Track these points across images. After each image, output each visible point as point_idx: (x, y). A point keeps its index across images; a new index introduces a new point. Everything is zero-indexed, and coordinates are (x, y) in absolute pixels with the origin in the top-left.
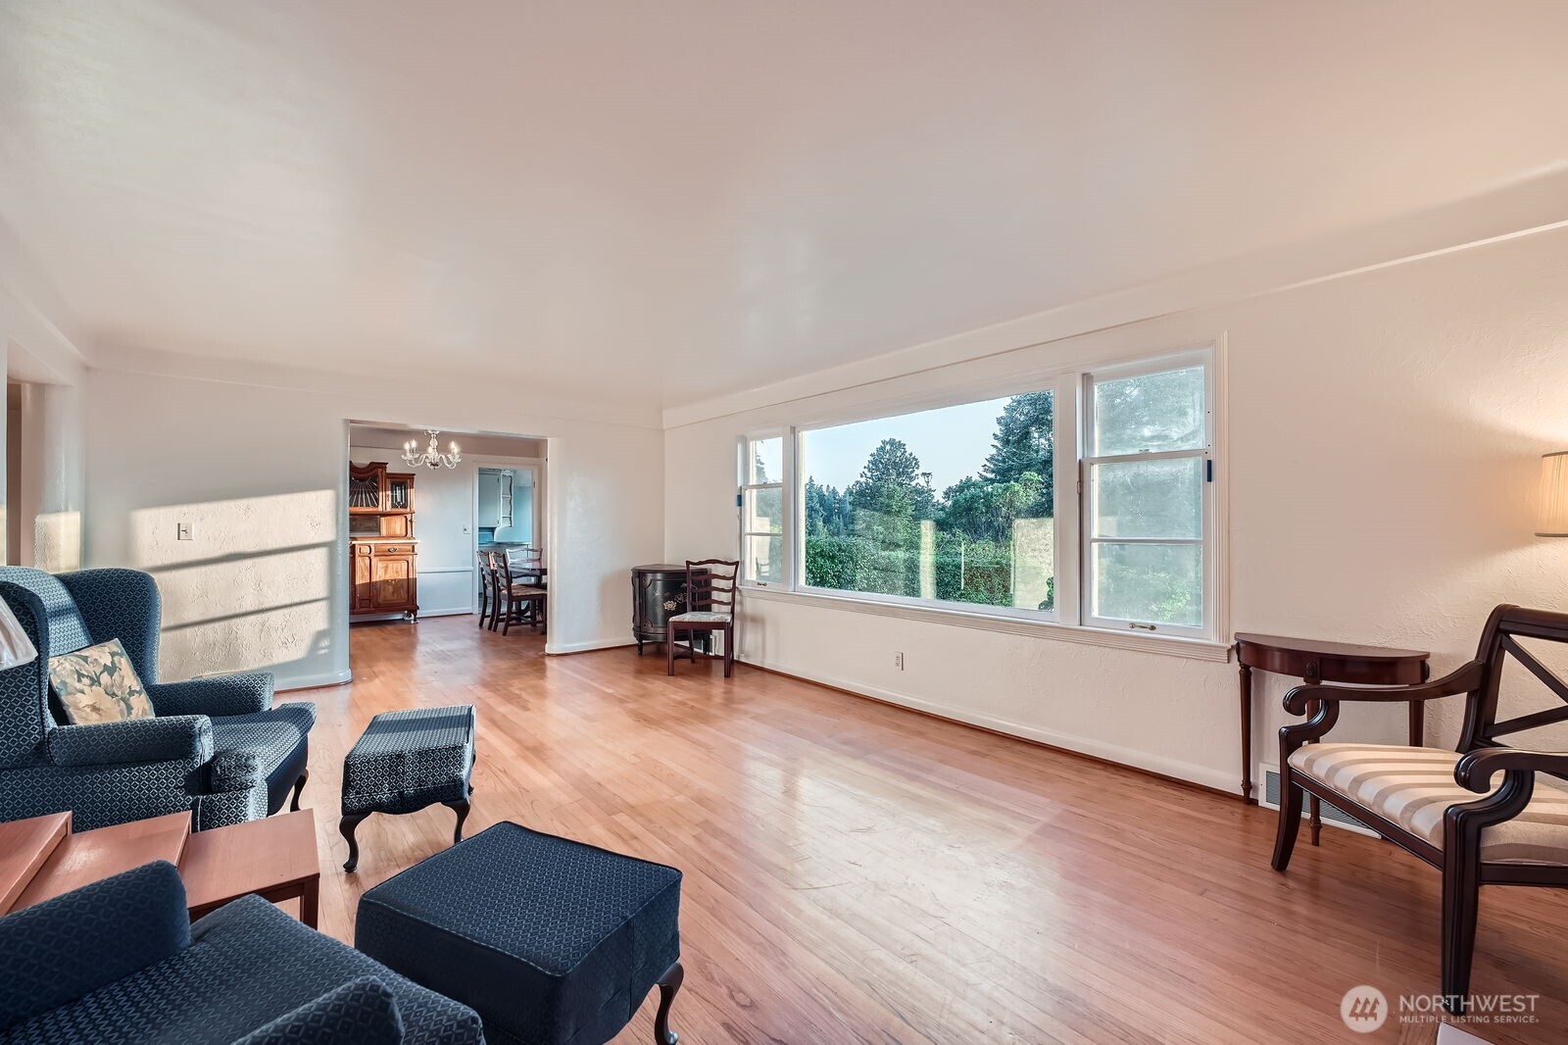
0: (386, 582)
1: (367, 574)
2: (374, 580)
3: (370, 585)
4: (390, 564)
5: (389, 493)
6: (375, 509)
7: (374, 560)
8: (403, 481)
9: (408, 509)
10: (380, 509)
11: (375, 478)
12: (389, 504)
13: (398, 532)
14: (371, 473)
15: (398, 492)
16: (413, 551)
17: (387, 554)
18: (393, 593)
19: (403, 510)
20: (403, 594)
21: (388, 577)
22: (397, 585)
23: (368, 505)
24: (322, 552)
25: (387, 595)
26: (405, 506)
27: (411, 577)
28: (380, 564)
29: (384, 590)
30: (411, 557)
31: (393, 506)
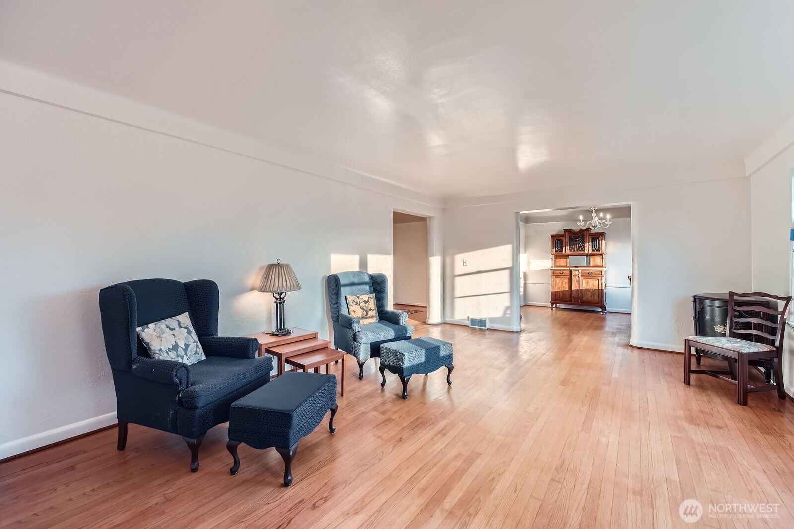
0: (587, 290)
1: (577, 285)
2: (580, 288)
3: (579, 291)
4: (589, 281)
5: (590, 243)
6: (583, 252)
7: (581, 278)
8: (598, 237)
9: (601, 252)
10: (586, 252)
11: (583, 237)
12: (590, 249)
13: (599, 264)
14: (581, 234)
15: (595, 242)
16: (602, 274)
17: (587, 276)
18: (591, 296)
19: (598, 252)
20: (597, 298)
21: (588, 288)
22: (593, 291)
23: (579, 250)
24: (507, 272)
25: (588, 296)
26: (599, 250)
27: (600, 288)
28: (584, 280)
29: (586, 294)
30: (600, 278)
31: (593, 250)
